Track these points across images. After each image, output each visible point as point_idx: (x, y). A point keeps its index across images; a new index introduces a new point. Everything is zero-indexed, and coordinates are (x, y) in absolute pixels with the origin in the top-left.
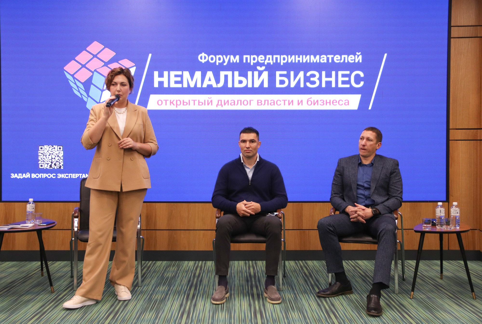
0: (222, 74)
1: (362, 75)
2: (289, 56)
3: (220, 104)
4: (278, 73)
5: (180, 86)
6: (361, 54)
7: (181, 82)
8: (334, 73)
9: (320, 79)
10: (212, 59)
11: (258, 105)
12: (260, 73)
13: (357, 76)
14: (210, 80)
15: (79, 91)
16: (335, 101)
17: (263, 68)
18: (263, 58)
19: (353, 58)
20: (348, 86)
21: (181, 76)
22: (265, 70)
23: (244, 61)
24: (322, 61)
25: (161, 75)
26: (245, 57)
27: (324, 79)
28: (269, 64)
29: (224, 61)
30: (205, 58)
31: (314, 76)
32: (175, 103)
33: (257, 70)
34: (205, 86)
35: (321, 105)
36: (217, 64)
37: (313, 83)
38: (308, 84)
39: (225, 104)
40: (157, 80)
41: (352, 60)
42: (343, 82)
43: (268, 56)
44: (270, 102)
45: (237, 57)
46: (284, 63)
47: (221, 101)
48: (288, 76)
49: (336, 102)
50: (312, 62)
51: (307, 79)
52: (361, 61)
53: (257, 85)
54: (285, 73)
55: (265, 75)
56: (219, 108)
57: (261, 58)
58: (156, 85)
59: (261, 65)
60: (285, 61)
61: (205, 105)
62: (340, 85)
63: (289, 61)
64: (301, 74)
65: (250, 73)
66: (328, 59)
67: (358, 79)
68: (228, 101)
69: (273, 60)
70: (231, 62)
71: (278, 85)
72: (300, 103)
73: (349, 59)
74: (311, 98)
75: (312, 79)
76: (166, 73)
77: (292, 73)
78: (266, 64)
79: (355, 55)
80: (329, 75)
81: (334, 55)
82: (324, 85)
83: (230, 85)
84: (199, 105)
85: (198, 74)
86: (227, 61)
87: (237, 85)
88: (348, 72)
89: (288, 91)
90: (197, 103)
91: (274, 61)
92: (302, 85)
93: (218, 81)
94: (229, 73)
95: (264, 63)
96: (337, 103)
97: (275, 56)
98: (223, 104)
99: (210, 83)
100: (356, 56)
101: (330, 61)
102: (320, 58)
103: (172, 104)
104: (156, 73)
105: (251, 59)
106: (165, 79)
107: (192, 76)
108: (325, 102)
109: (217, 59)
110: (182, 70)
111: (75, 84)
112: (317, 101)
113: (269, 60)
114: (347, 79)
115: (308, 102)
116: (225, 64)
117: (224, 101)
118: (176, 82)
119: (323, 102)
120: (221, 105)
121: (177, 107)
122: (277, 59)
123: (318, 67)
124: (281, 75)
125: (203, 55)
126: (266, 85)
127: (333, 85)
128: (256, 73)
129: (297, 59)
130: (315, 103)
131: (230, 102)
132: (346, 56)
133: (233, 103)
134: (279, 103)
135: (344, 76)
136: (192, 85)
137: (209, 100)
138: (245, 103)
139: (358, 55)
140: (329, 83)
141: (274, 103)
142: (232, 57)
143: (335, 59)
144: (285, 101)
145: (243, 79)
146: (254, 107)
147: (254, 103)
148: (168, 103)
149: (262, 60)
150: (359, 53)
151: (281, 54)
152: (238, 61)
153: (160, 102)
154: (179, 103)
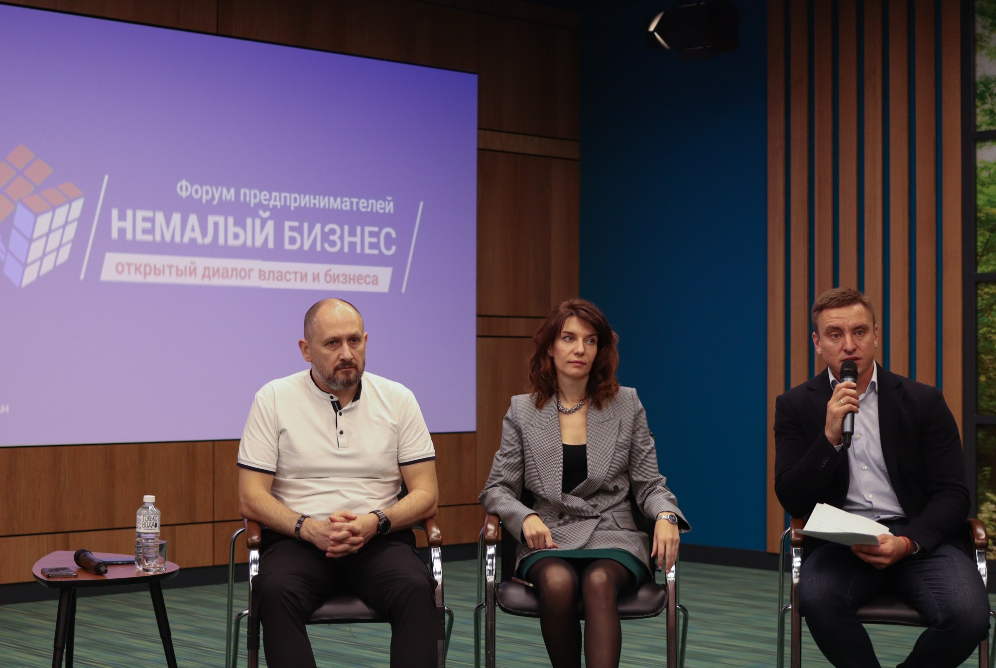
0: (211, 219)
1: (394, 235)
2: (302, 196)
3: (207, 273)
4: (287, 224)
5: (149, 238)
6: (392, 200)
7: (151, 231)
8: (359, 229)
9: (342, 238)
10: (197, 192)
11: (260, 278)
12: (264, 222)
13: (388, 235)
14: (193, 230)
16: (360, 277)
17: (267, 214)
18: (268, 197)
19: (383, 206)
20: (376, 252)
21: (152, 220)
22: (270, 218)
23: (242, 199)
24: (344, 208)
25: (122, 217)
26: (242, 191)
27: (347, 239)
28: (275, 206)
29: (213, 198)
30: (187, 189)
31: (333, 232)
32: (142, 269)
33: (259, 216)
34: (186, 240)
35: (342, 282)
36: (204, 201)
37: (333, 244)
38: (326, 246)
39: (214, 275)
40: (116, 224)
41: (381, 209)
43: (274, 194)
44: (276, 275)
45: (232, 191)
46: (295, 207)
47: (209, 269)
48: (300, 231)
49: (362, 279)
50: (331, 207)
51: (325, 237)
52: (392, 211)
53: (259, 242)
54: (296, 224)
55: (270, 225)
56: (206, 282)
57: (264, 195)
58: (115, 235)
59: (266, 208)
60: (297, 204)
61: (186, 274)
62: (367, 251)
63: (303, 205)
64: (318, 227)
65: (249, 221)
67: (389, 240)
68: (218, 270)
69: (280, 200)
70: (224, 198)
71: (287, 246)
72: (316, 278)
73: (379, 206)
74: (330, 270)
75: (332, 238)
76: (129, 214)
77: (306, 225)
78: (271, 206)
79: (385, 200)
80: (352, 233)
81: (360, 199)
82: (346, 250)
83: (221, 241)
84: (177, 274)
85: (176, 218)
86: (217, 197)
87: (231, 242)
88: (376, 229)
89: (300, 256)
90: (174, 270)
91: (283, 203)
92: (319, 248)
93: (204, 234)
94: (221, 220)
95: (268, 205)
96: (363, 281)
97: (283, 195)
98: (211, 273)
99: (193, 235)
100: (387, 203)
101: (355, 208)
102: (342, 202)
103: (138, 272)
104: (115, 213)
105: (252, 196)
106: (128, 225)
107: (168, 220)
108: (348, 279)
109: (204, 193)
110: (154, 209)
112: (338, 276)
113: (275, 200)
114: (374, 240)
115: (326, 275)
116: (215, 202)
117: (213, 269)
118: (145, 231)
119: (345, 279)
120: (209, 276)
121: (145, 277)
122: (285, 198)
123: (339, 217)
124: (292, 229)
125: (184, 183)
126: (271, 245)
127: (358, 250)
128: (258, 222)
129: (312, 201)
130: (335, 279)
131: (221, 272)
132: (374, 202)
133: (226, 274)
134: (288, 276)
135: (372, 234)
136: (168, 238)
137: (192, 267)
138: (243, 274)
139: (389, 202)
140: (352, 245)
141: (281, 276)
142: (225, 191)
143: (361, 205)
144: (296, 273)
145: (239, 230)
146: (254, 281)
147: (255, 275)
148: (133, 269)
149: (265, 200)
150: (389, 198)
151: (291, 192)
152: (233, 198)
153: (120, 268)
154: (148, 270)
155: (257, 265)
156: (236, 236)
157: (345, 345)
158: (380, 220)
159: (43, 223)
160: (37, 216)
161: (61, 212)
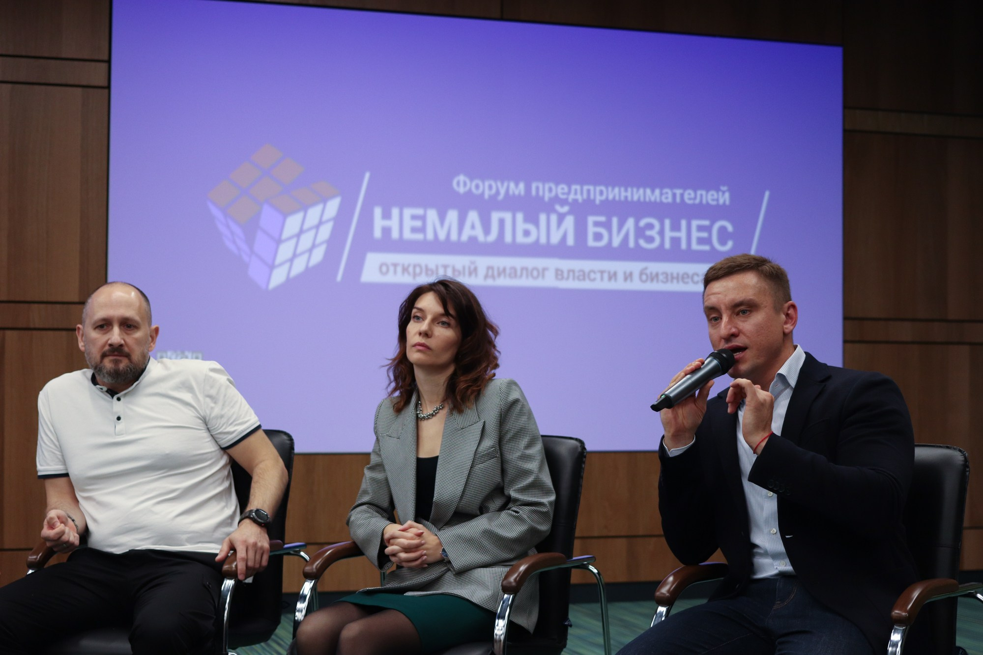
0: (495, 216)
1: (730, 228)
2: (610, 188)
3: (490, 272)
4: (591, 219)
5: (419, 237)
6: (727, 190)
7: (422, 230)
8: (684, 223)
9: (661, 233)
10: (477, 187)
11: (557, 277)
12: (561, 218)
13: (722, 230)
14: (473, 227)
15: (234, 242)
16: (686, 276)
17: (565, 209)
18: (566, 190)
19: (716, 197)
20: (706, 248)
21: (423, 218)
22: (569, 213)
23: (534, 192)
24: (664, 200)
25: (387, 215)
26: (534, 186)
27: (669, 234)
28: (576, 201)
29: (498, 193)
30: (465, 184)
31: (650, 226)
32: (411, 269)
33: (555, 211)
34: (465, 237)
35: (662, 281)
36: (486, 196)
37: (650, 240)
38: (642, 243)
39: (499, 275)
40: (379, 223)
41: (713, 200)
42: (701, 241)
43: (574, 187)
44: (577, 274)
45: (522, 186)
46: (602, 202)
47: (491, 268)
48: (608, 226)
49: (688, 278)
50: (647, 199)
51: (640, 232)
52: (728, 202)
53: (555, 239)
54: (602, 219)
55: (569, 221)
56: (490, 282)
57: (561, 190)
58: (378, 233)
59: (564, 202)
60: (604, 198)
61: (464, 275)
62: (695, 246)
63: (611, 197)
64: (630, 223)
65: (543, 218)
66: (674, 195)
67: (724, 236)
68: (504, 270)
69: (582, 194)
70: (511, 192)
71: (591, 243)
72: (628, 277)
73: (710, 197)
74: (646, 268)
75: (649, 233)
76: (395, 212)
77: (615, 221)
78: (570, 200)
79: (718, 190)
80: (676, 227)
81: (685, 190)
82: (667, 245)
83: (508, 238)
85: (452, 216)
86: (502, 191)
87: (520, 239)
88: (706, 223)
89: (607, 253)
90: (449, 270)
91: (585, 196)
92: (632, 244)
93: (487, 230)
94: (508, 216)
95: (567, 199)
96: (689, 280)
97: (586, 188)
98: (496, 273)
99: (473, 233)
100: (720, 194)
101: (678, 200)
102: (661, 194)
103: (405, 272)
104: (378, 212)
105: (545, 190)
106: (394, 223)
107: (442, 217)
108: (669, 277)
109: (486, 188)
110: (426, 205)
111: (228, 227)
112: (657, 274)
113: (576, 193)
114: (705, 235)
115: (641, 274)
116: (501, 197)
117: (498, 268)
119: (666, 277)
120: (493, 277)
121: (414, 278)
122: (589, 191)
123: (658, 210)
124: (597, 224)
125: (462, 178)
126: (570, 241)
127: (684, 246)
128: (554, 218)
129: (623, 194)
130: (654, 277)
131: (508, 271)
132: (704, 193)
133: (514, 273)
134: (592, 276)
135: (700, 228)
136: (442, 236)
137: (472, 267)
138: (535, 273)
139: (724, 192)
140: (676, 241)
141: (584, 275)
142: (512, 185)
143: (686, 197)
144: (602, 272)
145: (531, 227)
146: (549, 281)
147: (550, 275)
148: (399, 269)
149: (563, 194)
150: (724, 188)
151: (595, 183)
152: (523, 193)
153: (383, 268)
154: (418, 270)
155: (553, 264)
156: (527, 233)
157: (116, 330)
158: (712, 212)
159: (293, 223)
160: (285, 215)
161: (314, 214)
